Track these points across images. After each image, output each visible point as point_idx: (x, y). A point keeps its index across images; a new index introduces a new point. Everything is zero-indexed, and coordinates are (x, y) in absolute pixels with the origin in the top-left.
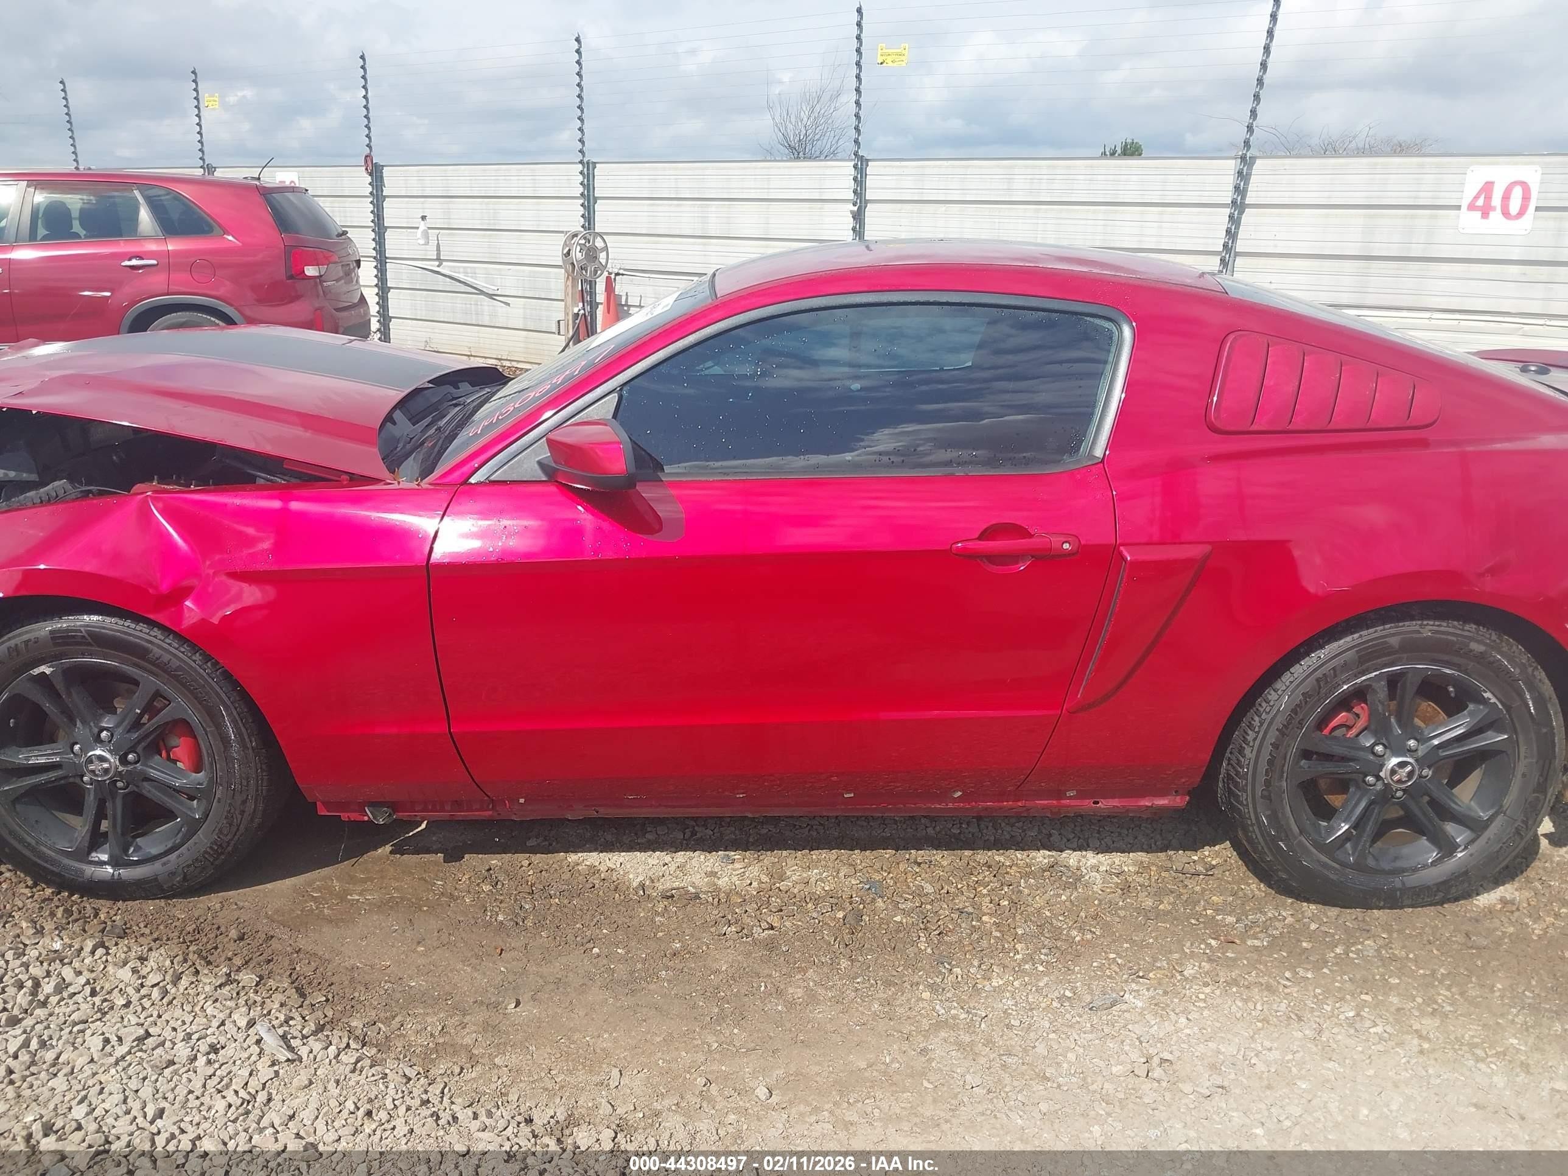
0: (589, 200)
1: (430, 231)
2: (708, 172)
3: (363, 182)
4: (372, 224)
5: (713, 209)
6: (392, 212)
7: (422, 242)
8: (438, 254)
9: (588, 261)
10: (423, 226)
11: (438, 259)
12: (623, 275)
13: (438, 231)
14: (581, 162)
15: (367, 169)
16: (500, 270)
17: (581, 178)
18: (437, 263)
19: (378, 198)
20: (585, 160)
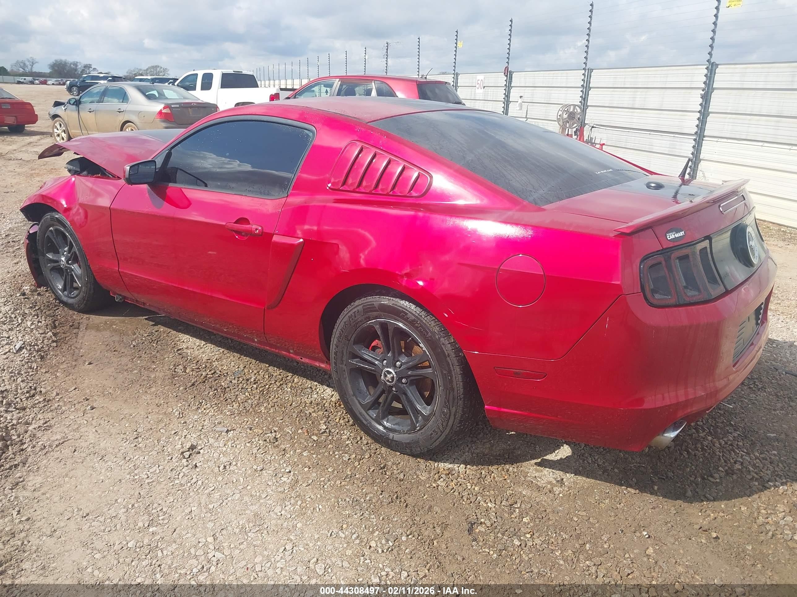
0: (586, 88)
1: (523, 103)
2: (639, 73)
3: (502, 79)
4: (504, 100)
5: (639, 93)
6: (514, 94)
7: (518, 108)
8: (526, 115)
9: (569, 119)
10: (520, 101)
11: (526, 117)
12: (595, 127)
13: (528, 104)
14: (584, 69)
15: (505, 74)
16: (548, 123)
17: (583, 77)
18: (526, 119)
19: (508, 87)
20: (587, 68)
